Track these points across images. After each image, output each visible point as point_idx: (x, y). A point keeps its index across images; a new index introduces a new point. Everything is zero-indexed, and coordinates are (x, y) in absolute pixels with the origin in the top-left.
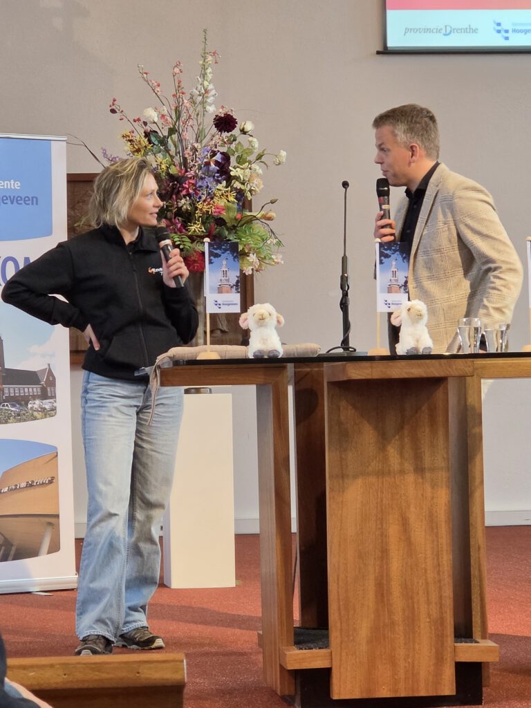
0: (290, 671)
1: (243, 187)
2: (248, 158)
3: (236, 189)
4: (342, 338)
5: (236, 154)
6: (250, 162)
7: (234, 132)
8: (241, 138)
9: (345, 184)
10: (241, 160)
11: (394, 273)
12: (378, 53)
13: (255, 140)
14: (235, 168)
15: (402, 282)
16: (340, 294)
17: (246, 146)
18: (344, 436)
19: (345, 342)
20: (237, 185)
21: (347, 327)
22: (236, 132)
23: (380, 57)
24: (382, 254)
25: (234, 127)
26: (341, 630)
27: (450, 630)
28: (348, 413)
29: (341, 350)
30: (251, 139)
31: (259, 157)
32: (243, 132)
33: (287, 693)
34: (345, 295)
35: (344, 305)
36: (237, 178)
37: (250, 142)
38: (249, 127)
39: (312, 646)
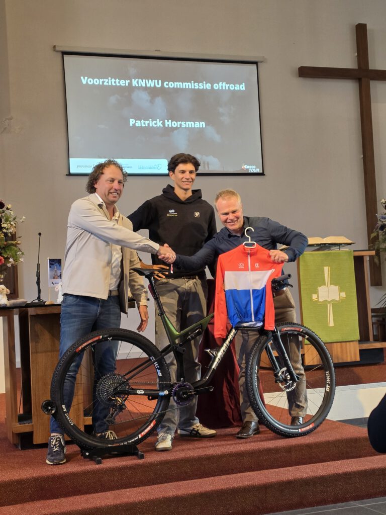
0: (16, 434)
1: (7, 231)
2: (10, 220)
3: (4, 232)
4: (37, 296)
5: (5, 218)
6: (10, 221)
7: (3, 209)
8: (7, 212)
9: (40, 234)
10: (7, 220)
11: (56, 271)
12: (67, 175)
13: (12, 212)
14: (4, 223)
15: (59, 274)
16: (36, 278)
17: (8, 215)
18: (37, 337)
19: (39, 297)
20: (5, 231)
21: (39, 291)
22: (4, 209)
23: (67, 176)
24: (50, 264)
25: (3, 207)
26: (37, 415)
27: (82, 413)
28: (38, 327)
29: (37, 301)
30: (10, 212)
31: (14, 219)
32: (8, 209)
33: (15, 443)
34: (39, 279)
35: (38, 283)
36: (4, 228)
37: (10, 213)
38: (9, 206)
39: (25, 422)
